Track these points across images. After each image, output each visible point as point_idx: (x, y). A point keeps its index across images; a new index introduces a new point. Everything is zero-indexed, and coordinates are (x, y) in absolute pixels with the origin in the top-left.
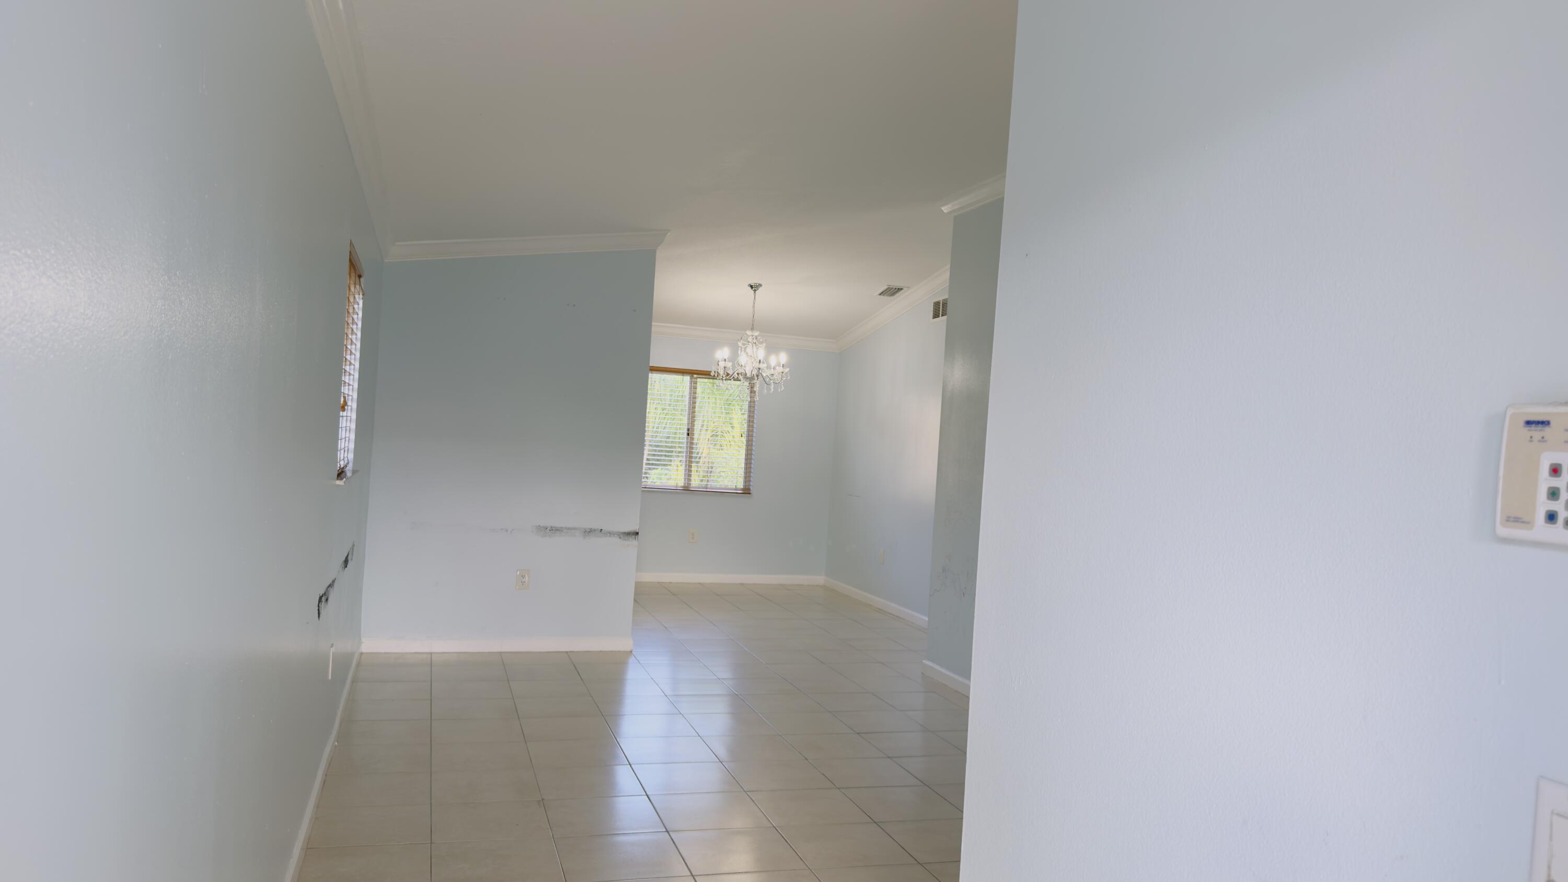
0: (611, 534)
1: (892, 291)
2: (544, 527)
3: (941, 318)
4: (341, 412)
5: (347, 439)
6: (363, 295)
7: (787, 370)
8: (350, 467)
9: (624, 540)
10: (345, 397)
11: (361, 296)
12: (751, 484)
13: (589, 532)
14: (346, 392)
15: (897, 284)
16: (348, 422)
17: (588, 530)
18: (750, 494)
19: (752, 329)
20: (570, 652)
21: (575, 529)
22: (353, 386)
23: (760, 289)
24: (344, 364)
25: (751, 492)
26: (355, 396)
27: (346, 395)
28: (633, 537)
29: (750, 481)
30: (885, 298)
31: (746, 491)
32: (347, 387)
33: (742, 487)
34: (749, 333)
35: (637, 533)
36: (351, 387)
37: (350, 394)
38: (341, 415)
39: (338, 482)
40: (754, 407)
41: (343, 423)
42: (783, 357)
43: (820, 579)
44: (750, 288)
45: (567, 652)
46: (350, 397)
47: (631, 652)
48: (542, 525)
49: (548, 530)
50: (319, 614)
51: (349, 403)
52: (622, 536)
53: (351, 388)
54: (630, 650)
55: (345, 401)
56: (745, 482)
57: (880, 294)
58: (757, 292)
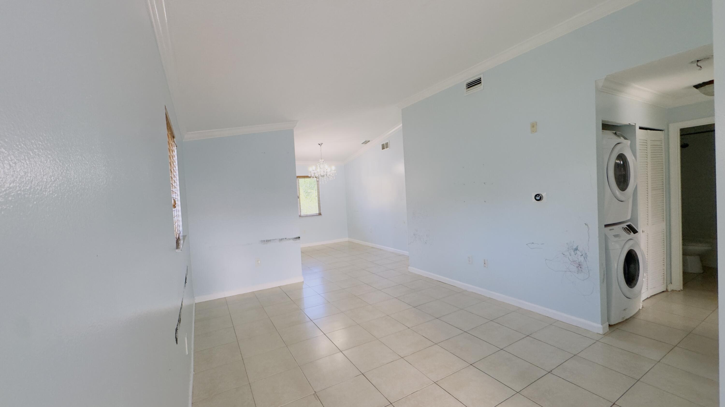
0: (289, 239)
1: (366, 142)
2: (264, 241)
3: (385, 149)
4: (173, 209)
5: (178, 215)
6: (176, 147)
7: (335, 172)
8: (181, 235)
9: (295, 241)
10: (174, 200)
11: (175, 147)
12: (321, 211)
13: (281, 240)
14: (174, 197)
15: (368, 140)
16: (178, 212)
17: (281, 239)
18: (321, 215)
19: (321, 159)
20: (280, 286)
21: (276, 239)
22: (177, 193)
23: (322, 145)
24: (172, 188)
25: (321, 214)
26: (179, 198)
27: (175, 199)
28: (298, 239)
29: (320, 211)
30: (363, 145)
31: (320, 214)
32: (174, 194)
33: (318, 213)
34: (320, 160)
35: (299, 238)
36: (176, 194)
37: (177, 198)
38: (173, 210)
39: (177, 250)
40: (319, 186)
41: (175, 213)
42: (333, 168)
43: (347, 239)
44: (319, 145)
45: (279, 287)
46: (177, 199)
47: (303, 282)
48: (262, 240)
49: (265, 242)
50: (177, 340)
51: (177, 202)
52: (294, 239)
53: (177, 196)
54: (302, 281)
55: (175, 202)
56: (319, 211)
57: (362, 144)
58: (321, 146)
